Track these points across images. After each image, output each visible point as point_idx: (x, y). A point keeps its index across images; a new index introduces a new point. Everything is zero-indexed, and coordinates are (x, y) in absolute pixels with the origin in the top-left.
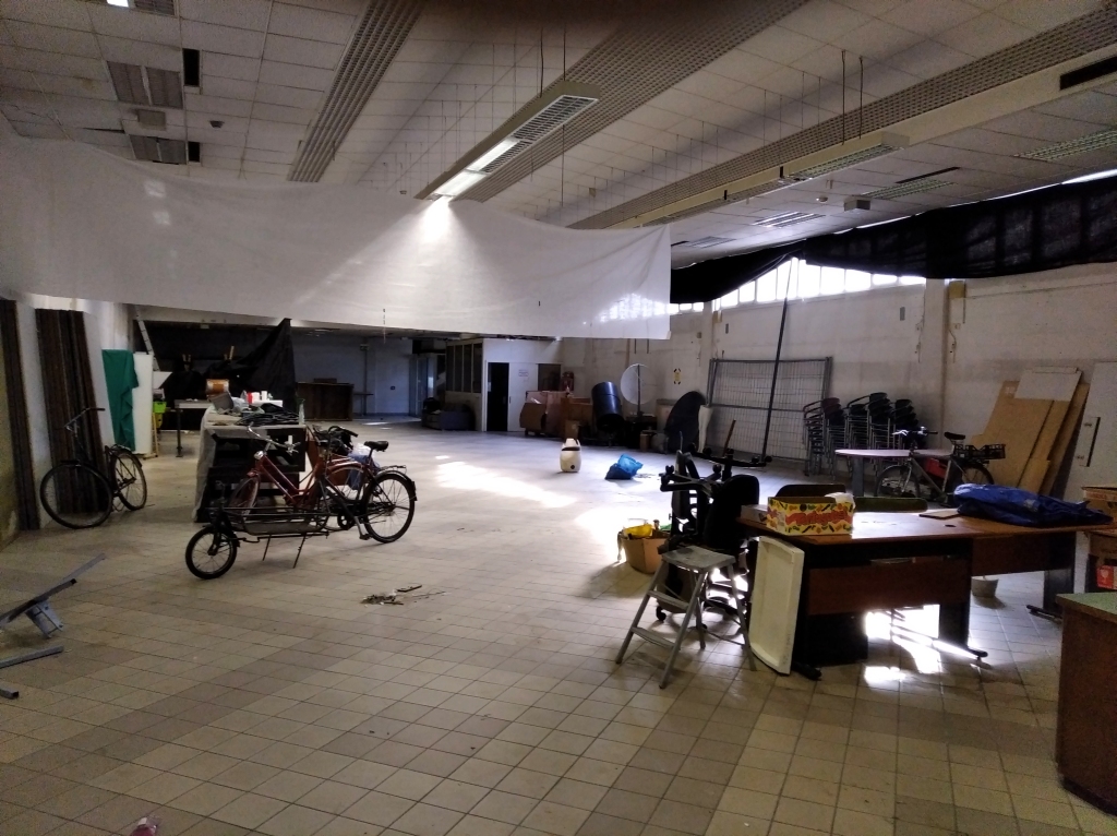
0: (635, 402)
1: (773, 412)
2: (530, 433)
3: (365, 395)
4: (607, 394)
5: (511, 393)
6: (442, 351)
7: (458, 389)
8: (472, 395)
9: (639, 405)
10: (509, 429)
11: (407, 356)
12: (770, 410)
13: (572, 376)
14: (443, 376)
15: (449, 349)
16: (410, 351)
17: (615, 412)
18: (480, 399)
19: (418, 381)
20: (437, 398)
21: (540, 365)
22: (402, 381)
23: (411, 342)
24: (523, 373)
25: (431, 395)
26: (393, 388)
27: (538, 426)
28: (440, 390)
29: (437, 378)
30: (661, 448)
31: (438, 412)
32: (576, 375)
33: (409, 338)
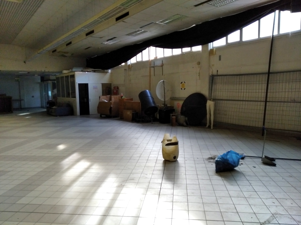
0: (163, 100)
1: (268, 103)
2: (103, 116)
3: (20, 100)
4: (147, 96)
5: (90, 97)
6: (55, 80)
7: (63, 96)
8: (70, 99)
9: (165, 101)
10: (90, 114)
11: (38, 83)
12: (266, 101)
13: (118, 88)
14: (55, 91)
15: (58, 79)
16: (40, 81)
17: (153, 105)
18: (75, 101)
19: (44, 93)
20: (54, 100)
21: (102, 84)
22: (37, 94)
23: (39, 77)
24: (95, 88)
25: (50, 99)
26: (33, 97)
27: (108, 113)
28: (54, 96)
29: (52, 92)
30: (185, 124)
31: (54, 107)
32: (120, 88)
33: (39, 75)
